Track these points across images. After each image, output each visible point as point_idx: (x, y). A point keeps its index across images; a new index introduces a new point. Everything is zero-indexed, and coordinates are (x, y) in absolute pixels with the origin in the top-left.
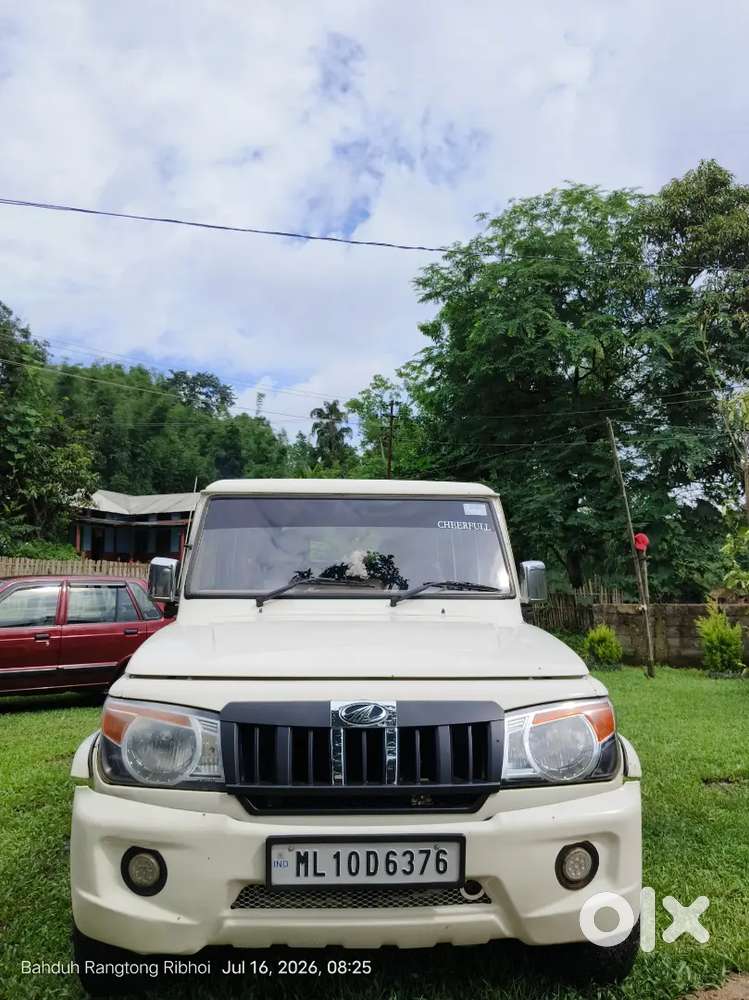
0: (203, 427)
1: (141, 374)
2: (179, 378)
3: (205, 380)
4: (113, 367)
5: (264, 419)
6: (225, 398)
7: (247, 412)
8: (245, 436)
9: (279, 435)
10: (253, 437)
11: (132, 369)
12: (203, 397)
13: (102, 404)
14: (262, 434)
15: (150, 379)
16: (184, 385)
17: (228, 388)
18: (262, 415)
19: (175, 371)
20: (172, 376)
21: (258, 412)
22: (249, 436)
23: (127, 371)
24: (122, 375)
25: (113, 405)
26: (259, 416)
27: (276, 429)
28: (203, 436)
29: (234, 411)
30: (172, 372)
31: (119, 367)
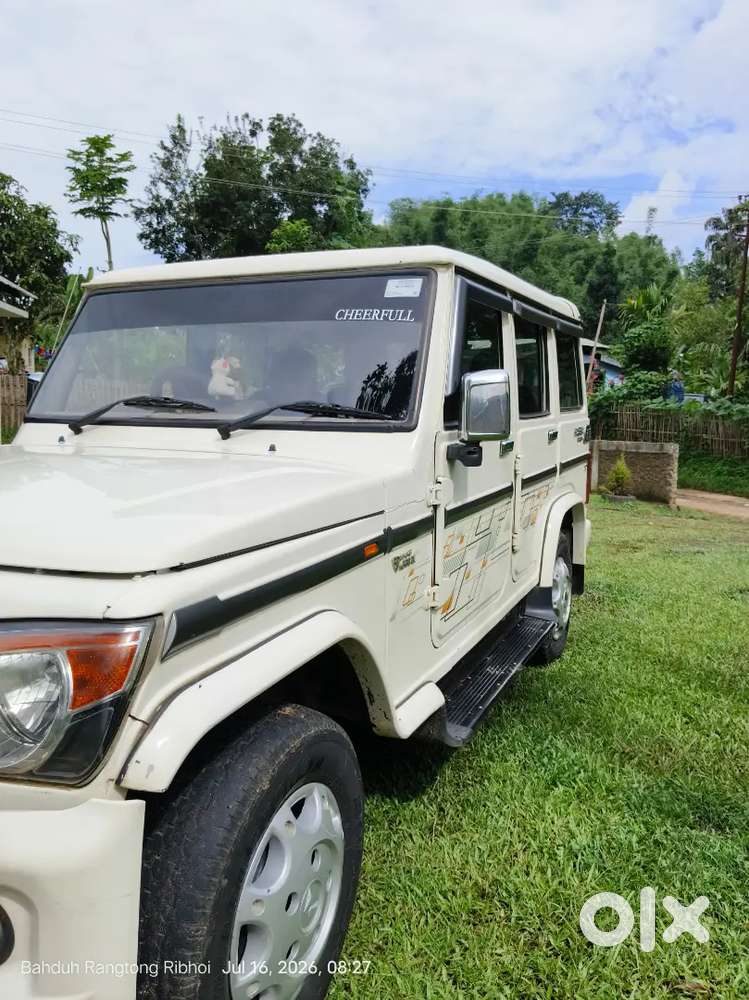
0: (582, 253)
1: (523, 201)
2: (562, 202)
3: (588, 200)
4: (495, 197)
5: (656, 237)
6: (612, 216)
7: (637, 232)
8: (629, 258)
9: (673, 255)
10: (639, 259)
11: (514, 197)
12: (586, 219)
13: (475, 237)
14: (649, 256)
15: (531, 205)
16: (567, 208)
17: (615, 206)
18: (653, 232)
19: (557, 194)
20: (554, 200)
21: (648, 230)
22: (634, 258)
23: (508, 199)
24: (503, 204)
25: (486, 237)
26: (649, 235)
27: (669, 248)
28: (581, 262)
29: (621, 231)
30: (553, 194)
31: (501, 196)
